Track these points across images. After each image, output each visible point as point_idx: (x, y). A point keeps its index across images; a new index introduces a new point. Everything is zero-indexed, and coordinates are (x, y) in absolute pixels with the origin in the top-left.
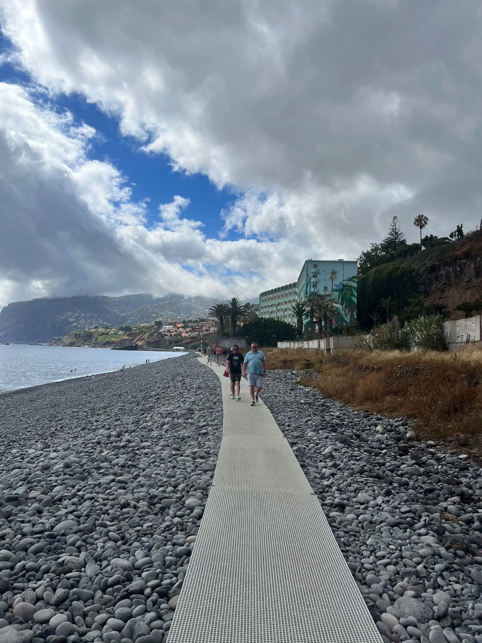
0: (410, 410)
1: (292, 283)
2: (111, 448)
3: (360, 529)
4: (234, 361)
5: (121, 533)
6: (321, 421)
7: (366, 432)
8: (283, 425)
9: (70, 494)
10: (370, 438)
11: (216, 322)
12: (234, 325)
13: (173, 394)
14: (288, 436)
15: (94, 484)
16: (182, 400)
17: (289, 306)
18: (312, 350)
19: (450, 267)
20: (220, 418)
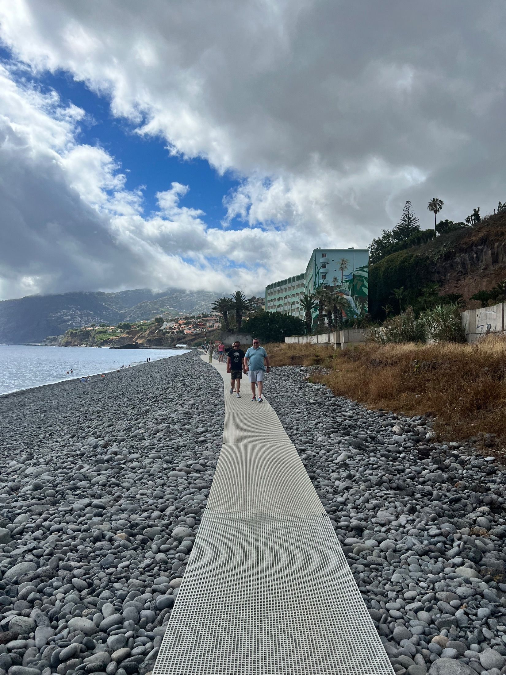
0: (429, 407)
1: (300, 274)
2: (94, 462)
3: (383, 560)
4: (235, 357)
5: (89, 578)
6: (332, 423)
7: (381, 433)
8: (291, 429)
9: (33, 525)
10: (386, 440)
11: (220, 318)
12: (239, 321)
13: (172, 396)
14: (296, 442)
15: (65, 511)
16: (181, 402)
17: (297, 299)
18: (322, 344)
19: (465, 253)
20: (221, 422)
